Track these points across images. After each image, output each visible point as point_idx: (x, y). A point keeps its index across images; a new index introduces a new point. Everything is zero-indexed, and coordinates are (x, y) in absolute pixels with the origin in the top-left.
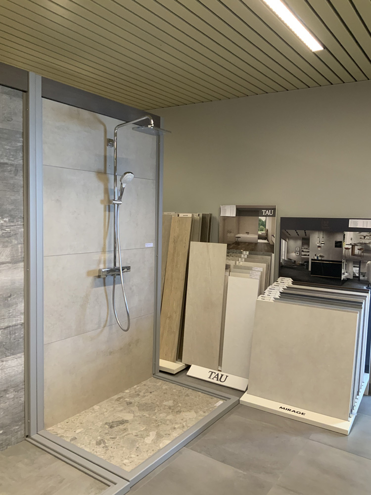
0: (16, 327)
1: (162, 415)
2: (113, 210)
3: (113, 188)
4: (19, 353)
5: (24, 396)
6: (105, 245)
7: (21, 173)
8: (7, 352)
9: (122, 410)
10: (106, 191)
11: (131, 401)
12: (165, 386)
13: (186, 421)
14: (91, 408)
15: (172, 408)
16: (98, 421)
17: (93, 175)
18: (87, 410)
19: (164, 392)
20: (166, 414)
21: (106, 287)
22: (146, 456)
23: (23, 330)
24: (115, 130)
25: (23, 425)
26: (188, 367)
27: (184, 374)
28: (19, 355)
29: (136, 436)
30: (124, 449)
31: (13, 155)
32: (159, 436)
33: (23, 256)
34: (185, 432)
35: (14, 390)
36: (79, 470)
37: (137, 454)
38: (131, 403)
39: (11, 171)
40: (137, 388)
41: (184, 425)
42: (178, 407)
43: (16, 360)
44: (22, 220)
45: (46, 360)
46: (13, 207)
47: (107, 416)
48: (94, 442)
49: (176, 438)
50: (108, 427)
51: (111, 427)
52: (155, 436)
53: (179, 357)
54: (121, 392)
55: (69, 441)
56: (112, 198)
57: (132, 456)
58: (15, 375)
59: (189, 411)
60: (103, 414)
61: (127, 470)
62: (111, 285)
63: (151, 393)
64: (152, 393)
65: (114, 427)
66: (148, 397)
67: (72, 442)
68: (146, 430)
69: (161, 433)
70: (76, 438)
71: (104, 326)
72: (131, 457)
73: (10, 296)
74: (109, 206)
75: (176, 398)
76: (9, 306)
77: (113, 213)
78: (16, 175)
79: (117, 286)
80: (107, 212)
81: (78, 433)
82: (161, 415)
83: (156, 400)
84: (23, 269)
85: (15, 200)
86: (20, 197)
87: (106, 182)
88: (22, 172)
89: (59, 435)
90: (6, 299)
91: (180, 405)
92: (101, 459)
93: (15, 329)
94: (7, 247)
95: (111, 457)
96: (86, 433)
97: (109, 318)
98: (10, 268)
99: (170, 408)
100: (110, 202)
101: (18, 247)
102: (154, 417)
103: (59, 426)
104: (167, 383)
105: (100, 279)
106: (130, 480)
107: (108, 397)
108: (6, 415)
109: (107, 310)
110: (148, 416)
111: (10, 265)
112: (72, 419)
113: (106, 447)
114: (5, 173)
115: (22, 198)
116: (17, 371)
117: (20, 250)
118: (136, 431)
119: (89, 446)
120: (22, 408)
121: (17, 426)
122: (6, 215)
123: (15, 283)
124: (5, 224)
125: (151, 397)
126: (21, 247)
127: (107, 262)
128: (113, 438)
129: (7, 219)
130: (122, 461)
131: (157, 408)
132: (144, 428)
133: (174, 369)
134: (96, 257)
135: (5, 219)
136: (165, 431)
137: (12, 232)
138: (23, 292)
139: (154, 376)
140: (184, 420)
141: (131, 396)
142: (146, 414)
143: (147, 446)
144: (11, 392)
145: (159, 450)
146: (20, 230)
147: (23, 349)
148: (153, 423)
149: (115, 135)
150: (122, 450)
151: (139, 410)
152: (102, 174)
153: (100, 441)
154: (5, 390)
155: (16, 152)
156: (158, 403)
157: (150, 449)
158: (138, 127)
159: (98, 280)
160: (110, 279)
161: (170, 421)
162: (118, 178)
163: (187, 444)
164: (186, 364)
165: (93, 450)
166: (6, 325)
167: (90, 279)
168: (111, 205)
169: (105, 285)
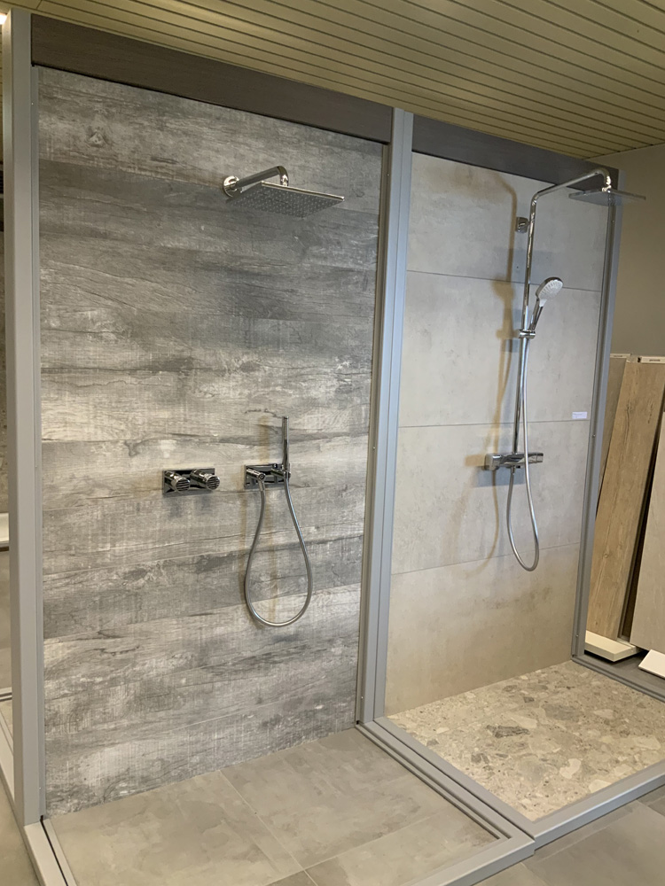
0: (352, 540)
1: (592, 733)
2: (518, 349)
3: (521, 308)
4: (354, 583)
5: (356, 655)
6: (498, 412)
7: (372, 286)
8: (335, 580)
9: (515, 710)
10: (508, 314)
11: (532, 696)
12: (597, 681)
13: (640, 753)
14: (461, 695)
15: (611, 723)
16: (473, 719)
17: (487, 286)
18: (453, 698)
19: (594, 691)
20: (599, 733)
21: (497, 487)
22: (563, 800)
23: (361, 546)
24: (533, 200)
25: (353, 703)
26: (642, 653)
27: (634, 665)
28: (353, 586)
29: (543, 760)
30: (522, 779)
31: (362, 256)
32: (587, 770)
33: (368, 425)
34: (638, 773)
35: (343, 642)
36: (445, 798)
37: (546, 794)
38: (531, 700)
39: (357, 282)
40: (543, 676)
41: (637, 759)
42: (623, 723)
43: (348, 593)
44: (370, 364)
45: (392, 601)
46: (357, 343)
47: (489, 714)
48: (469, 756)
49: (622, 781)
50: (491, 734)
51: (498, 735)
52: (578, 768)
53: (625, 631)
54: (513, 676)
55: (426, 744)
56: (517, 326)
57: (538, 795)
58: (346, 619)
59: (646, 735)
60: (482, 708)
61: (527, 817)
62: (505, 484)
63: (569, 688)
64: (572, 689)
65: (502, 736)
66: (564, 696)
67: (431, 748)
68: (561, 753)
69: (591, 764)
70: (436, 742)
71: (490, 556)
72: (535, 797)
73: (345, 490)
74: (511, 342)
75: (619, 706)
76: (343, 505)
77: (518, 354)
78: (364, 290)
79: (515, 487)
80: (507, 353)
81: (440, 734)
82: (589, 732)
83: (580, 703)
84: (367, 446)
85: (362, 331)
86: (368, 326)
87: (508, 296)
88: (373, 283)
89: (407, 731)
90: (339, 493)
91: (627, 721)
92: (482, 787)
93: (350, 544)
94: (345, 408)
95: (499, 787)
96: (454, 737)
97: (498, 543)
98: (347, 444)
99: (607, 722)
100: (513, 333)
101: (361, 410)
102: (577, 734)
103: (407, 715)
104: (601, 675)
105: (487, 472)
106: (535, 836)
107: (490, 682)
108: (330, 682)
109: (495, 528)
110: (564, 729)
111: (348, 439)
112: (428, 707)
113: (490, 768)
114: (350, 286)
115: (372, 327)
116: (350, 612)
117: (364, 415)
118: (542, 752)
119: (459, 760)
120: (352, 674)
121: (344, 702)
122: (347, 356)
123: (353, 468)
124: (344, 371)
125: (569, 696)
126: (366, 410)
127: (500, 442)
128: (501, 756)
129: (347, 363)
130: (519, 799)
131: (581, 718)
132: (558, 749)
133: (614, 652)
134: (483, 432)
135: (344, 363)
136: (598, 762)
137: (354, 385)
138: (364, 485)
139: (574, 659)
140: (637, 750)
141: (533, 688)
142: (561, 724)
143: (565, 782)
144: (339, 646)
145: (589, 796)
146: (366, 382)
147: (360, 578)
148: (574, 743)
149: (533, 209)
150: (518, 780)
151: (548, 715)
152: (503, 283)
153: (479, 755)
154: (329, 641)
155: (367, 250)
156: (583, 710)
157: (570, 790)
158: (578, 194)
159: (483, 473)
160: (504, 473)
161: (608, 746)
162: (533, 289)
163: (643, 796)
164: (637, 647)
165: (468, 769)
166: (337, 534)
167: (470, 472)
168: (514, 339)
169: (494, 484)
